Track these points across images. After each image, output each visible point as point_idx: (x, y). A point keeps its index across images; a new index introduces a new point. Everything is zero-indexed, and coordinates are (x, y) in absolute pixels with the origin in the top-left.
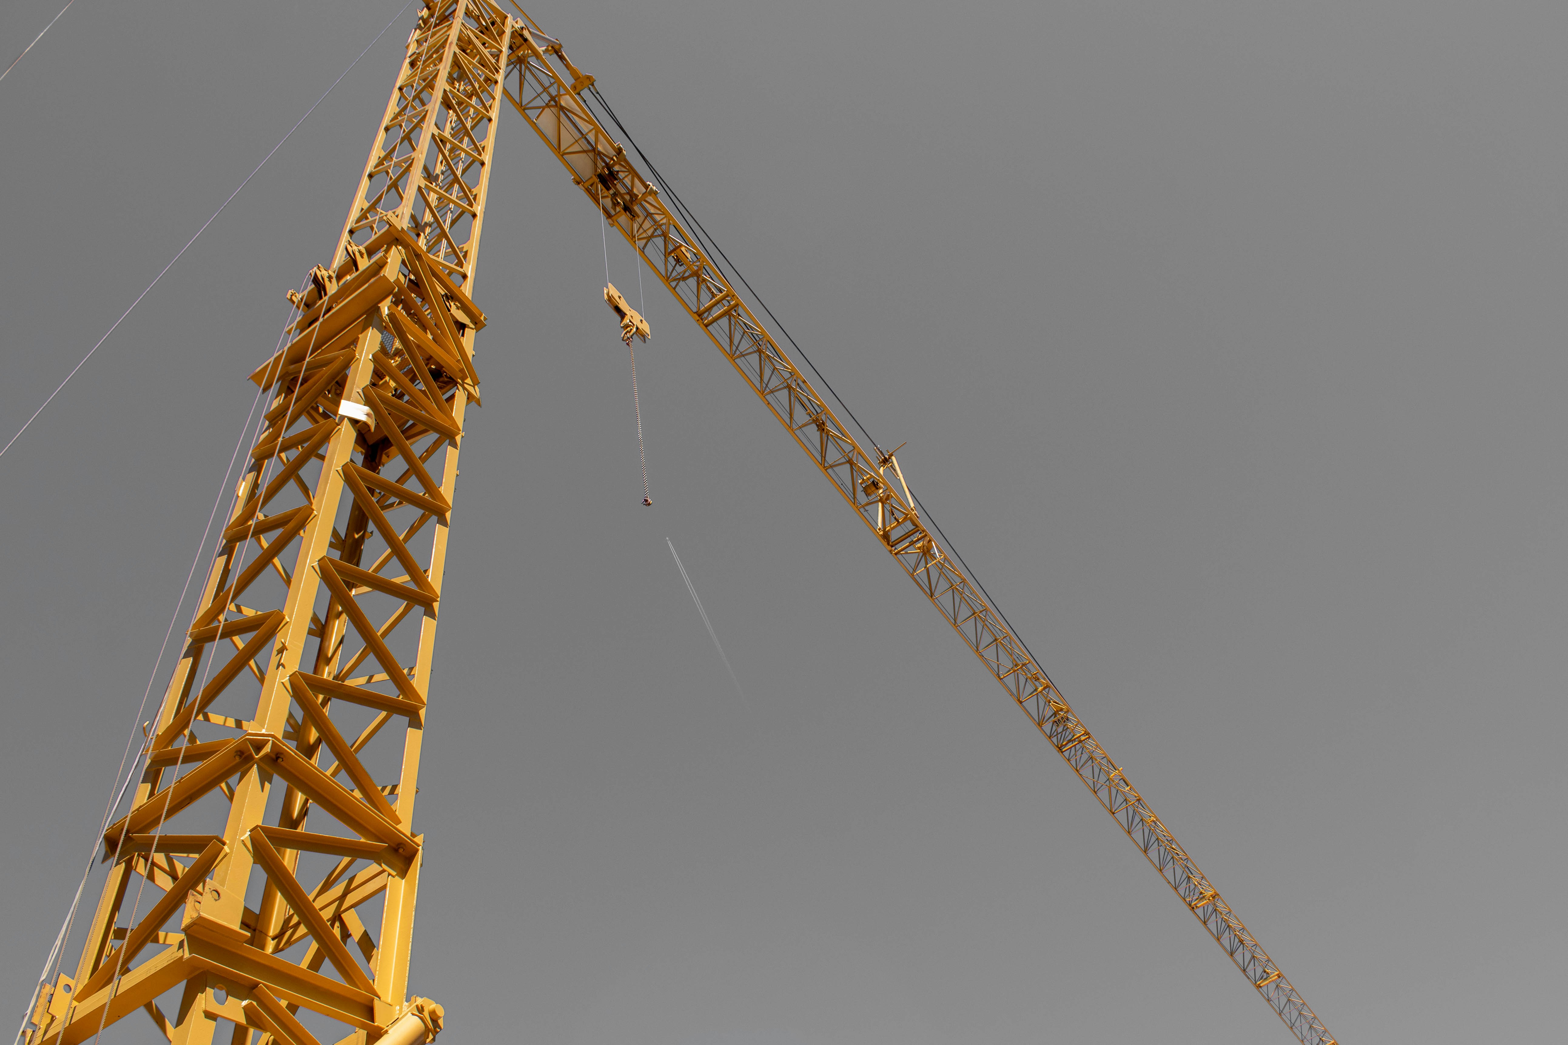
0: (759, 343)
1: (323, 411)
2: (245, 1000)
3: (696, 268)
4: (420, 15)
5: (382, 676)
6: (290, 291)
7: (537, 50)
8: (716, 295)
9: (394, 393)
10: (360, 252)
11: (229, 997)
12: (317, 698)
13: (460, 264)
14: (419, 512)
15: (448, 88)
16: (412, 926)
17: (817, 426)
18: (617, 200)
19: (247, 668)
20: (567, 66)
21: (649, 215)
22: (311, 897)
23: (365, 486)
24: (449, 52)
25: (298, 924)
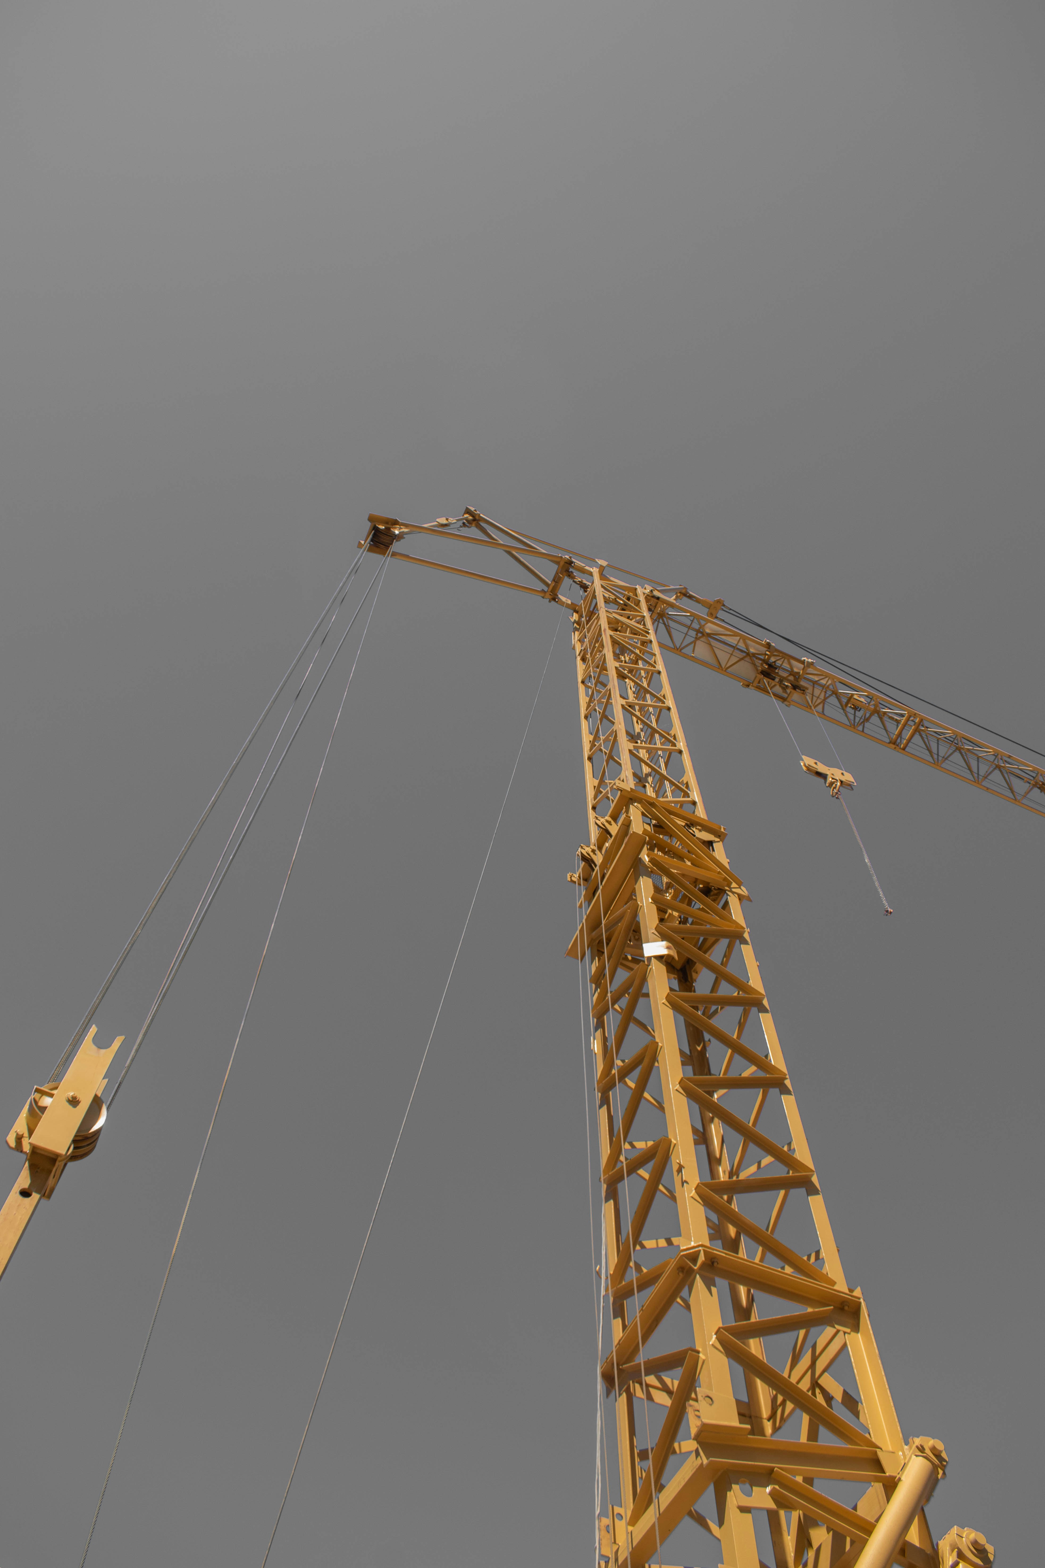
0: (955, 743)
1: (632, 957)
2: (768, 1486)
3: (873, 707)
4: (572, 620)
5: (767, 1160)
6: (568, 874)
7: (669, 601)
8: (900, 720)
9: (679, 919)
10: (607, 821)
11: (754, 1488)
12: (722, 1198)
13: (687, 795)
14: (739, 1010)
15: (617, 664)
16: (883, 1373)
17: (1039, 788)
18: (784, 685)
19: (658, 1193)
20: (698, 601)
21: (815, 683)
22: (786, 1375)
23: (690, 1006)
24: (606, 637)
25: (783, 1403)
